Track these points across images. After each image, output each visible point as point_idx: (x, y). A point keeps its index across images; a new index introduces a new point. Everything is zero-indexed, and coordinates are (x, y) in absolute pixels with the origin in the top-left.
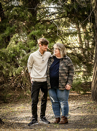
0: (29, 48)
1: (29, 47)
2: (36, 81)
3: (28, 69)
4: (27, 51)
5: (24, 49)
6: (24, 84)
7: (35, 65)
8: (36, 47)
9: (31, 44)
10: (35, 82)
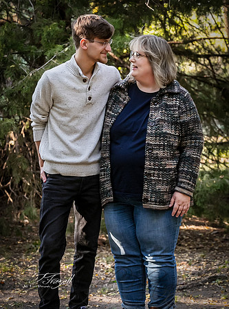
0: (40, 51)
1: (39, 46)
2: (59, 175)
3: (31, 128)
4: (32, 60)
5: (21, 54)
6: (17, 182)
7: (60, 114)
8: (64, 47)
9: (49, 34)
10: (55, 178)
